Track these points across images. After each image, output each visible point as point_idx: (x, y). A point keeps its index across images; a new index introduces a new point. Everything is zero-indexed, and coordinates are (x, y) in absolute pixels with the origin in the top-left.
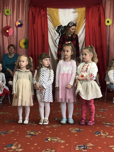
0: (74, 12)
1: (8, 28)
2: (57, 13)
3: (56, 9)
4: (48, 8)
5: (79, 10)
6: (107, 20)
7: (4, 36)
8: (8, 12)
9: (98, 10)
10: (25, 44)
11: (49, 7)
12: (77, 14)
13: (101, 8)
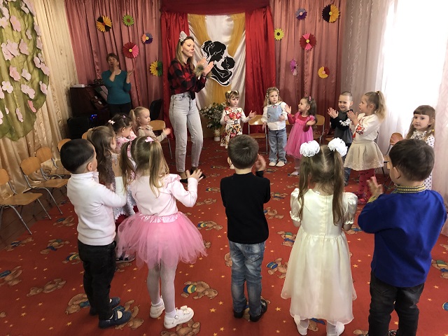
0: (228, 20)
1: (131, 46)
2: (204, 21)
3: (201, 16)
4: (189, 15)
5: (235, 16)
6: (276, 32)
7: (126, 58)
8: (129, 21)
9: (264, 17)
10: (157, 69)
11: (190, 13)
12: (232, 22)
13: (268, 14)
